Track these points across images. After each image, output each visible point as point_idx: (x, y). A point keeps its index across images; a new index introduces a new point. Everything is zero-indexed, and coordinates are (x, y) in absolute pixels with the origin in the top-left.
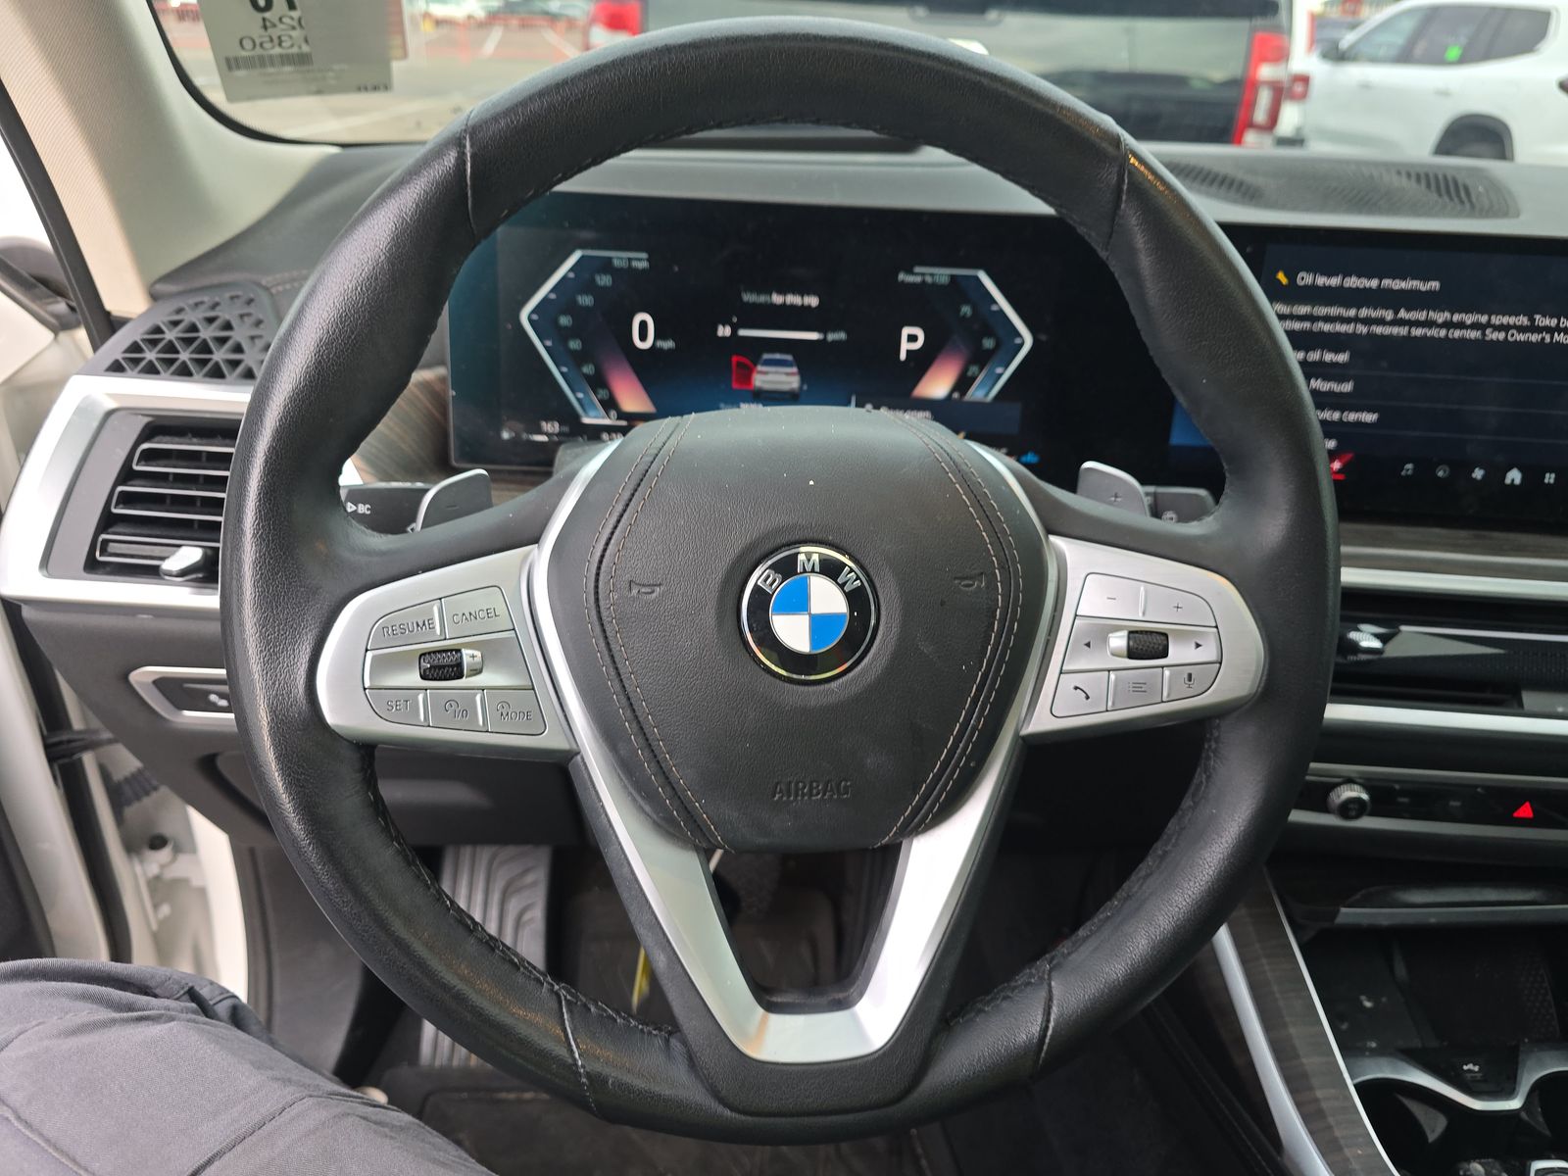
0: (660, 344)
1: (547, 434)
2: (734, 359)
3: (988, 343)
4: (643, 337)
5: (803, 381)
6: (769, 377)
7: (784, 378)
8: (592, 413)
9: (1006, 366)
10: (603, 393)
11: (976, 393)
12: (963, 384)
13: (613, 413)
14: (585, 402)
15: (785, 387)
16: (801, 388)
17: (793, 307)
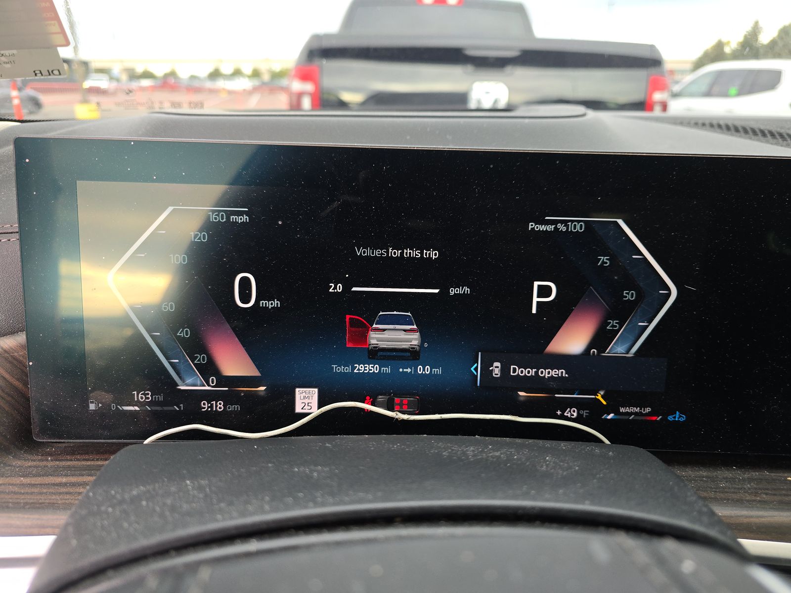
0: (263, 303)
1: (138, 403)
2: (348, 317)
3: (629, 295)
4: (245, 298)
5: (423, 338)
6: (386, 335)
7: (403, 335)
8: (189, 381)
9: (650, 322)
10: (201, 358)
11: (617, 349)
12: (601, 339)
13: (213, 379)
14: (182, 367)
15: (405, 345)
16: (421, 345)
17: (411, 259)
